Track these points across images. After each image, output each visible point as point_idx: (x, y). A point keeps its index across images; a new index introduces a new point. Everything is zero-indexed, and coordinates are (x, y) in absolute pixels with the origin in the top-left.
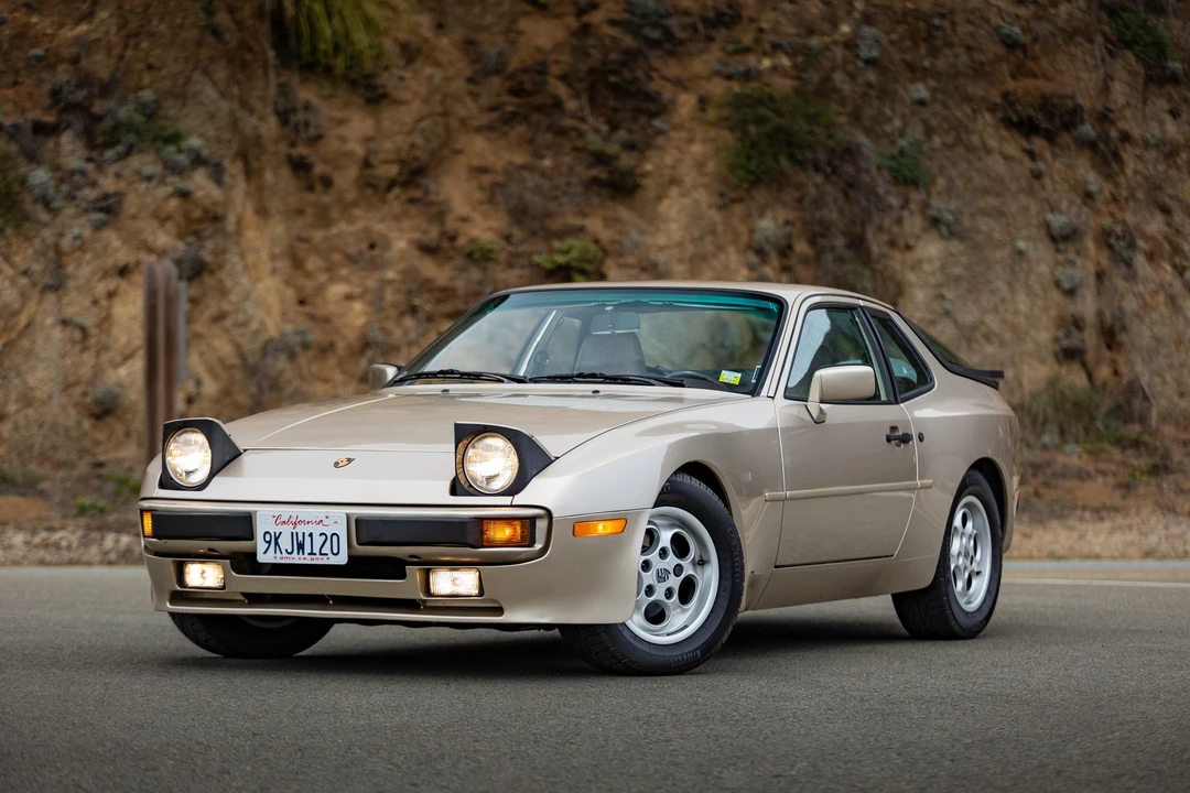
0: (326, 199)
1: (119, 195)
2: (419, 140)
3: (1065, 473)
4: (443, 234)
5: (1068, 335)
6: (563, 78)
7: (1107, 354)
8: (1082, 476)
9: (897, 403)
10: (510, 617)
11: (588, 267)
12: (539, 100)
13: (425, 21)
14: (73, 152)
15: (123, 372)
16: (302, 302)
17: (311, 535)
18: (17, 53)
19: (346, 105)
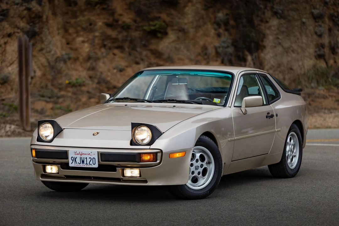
0: (75, 9)
1: (8, 10)
3: (318, 97)
4: (114, 20)
5: (319, 50)
7: (332, 56)
8: (324, 97)
9: (269, 104)
10: (150, 184)
11: (162, 31)
15: (10, 69)
16: (68, 44)
17: (86, 158)
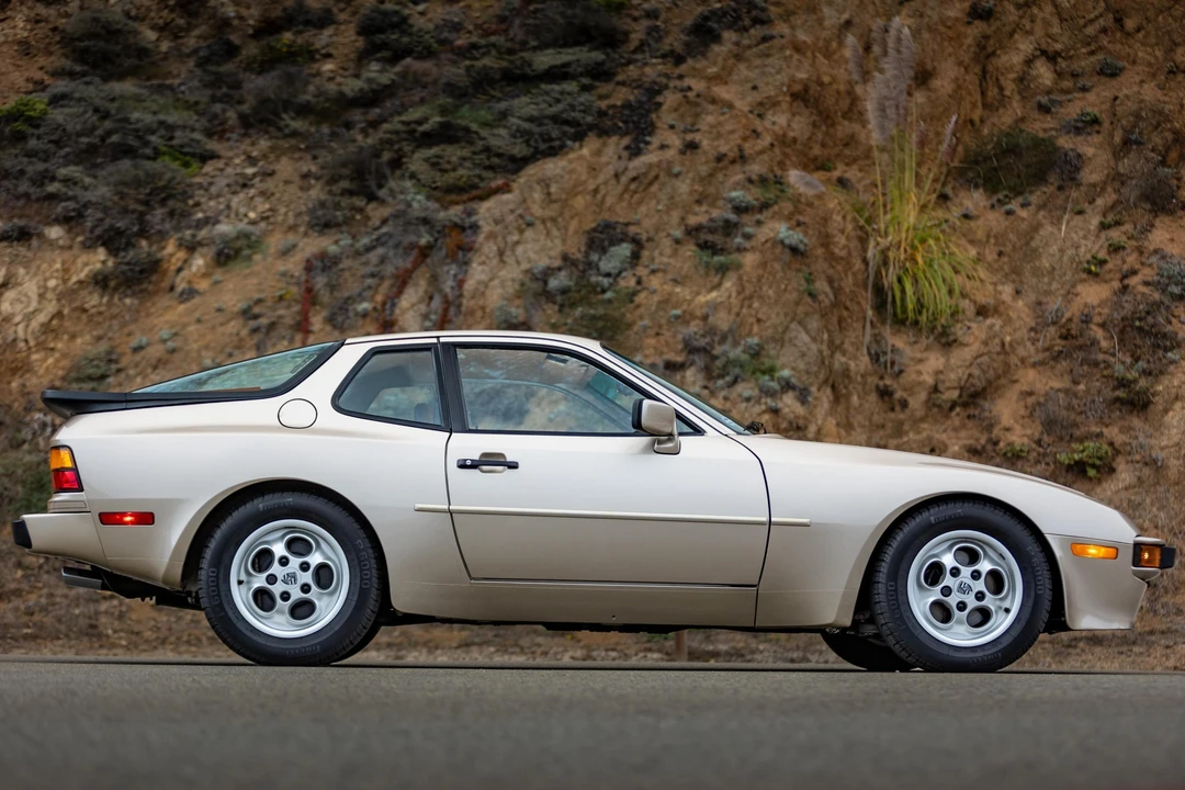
0: (902, 416)
2: (976, 372)
4: (990, 440)
6: (1103, 325)
11: (1100, 463)
12: (1081, 341)
13: (1007, 291)
14: (694, 383)
18: (662, 313)
19: (927, 348)
